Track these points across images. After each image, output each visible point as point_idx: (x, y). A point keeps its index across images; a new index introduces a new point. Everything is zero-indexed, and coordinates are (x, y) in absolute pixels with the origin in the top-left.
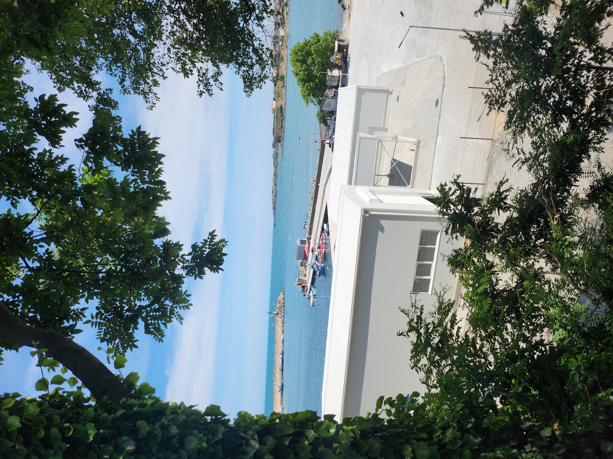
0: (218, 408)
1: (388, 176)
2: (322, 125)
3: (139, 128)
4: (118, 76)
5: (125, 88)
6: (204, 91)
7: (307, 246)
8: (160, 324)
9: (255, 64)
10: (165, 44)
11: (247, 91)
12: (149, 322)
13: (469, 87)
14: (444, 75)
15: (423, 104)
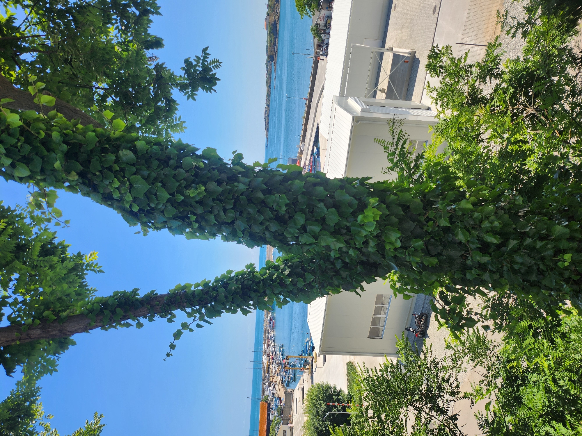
0: (215, 150)
1: (380, 90)
2: (316, 39)
15: (421, 12)
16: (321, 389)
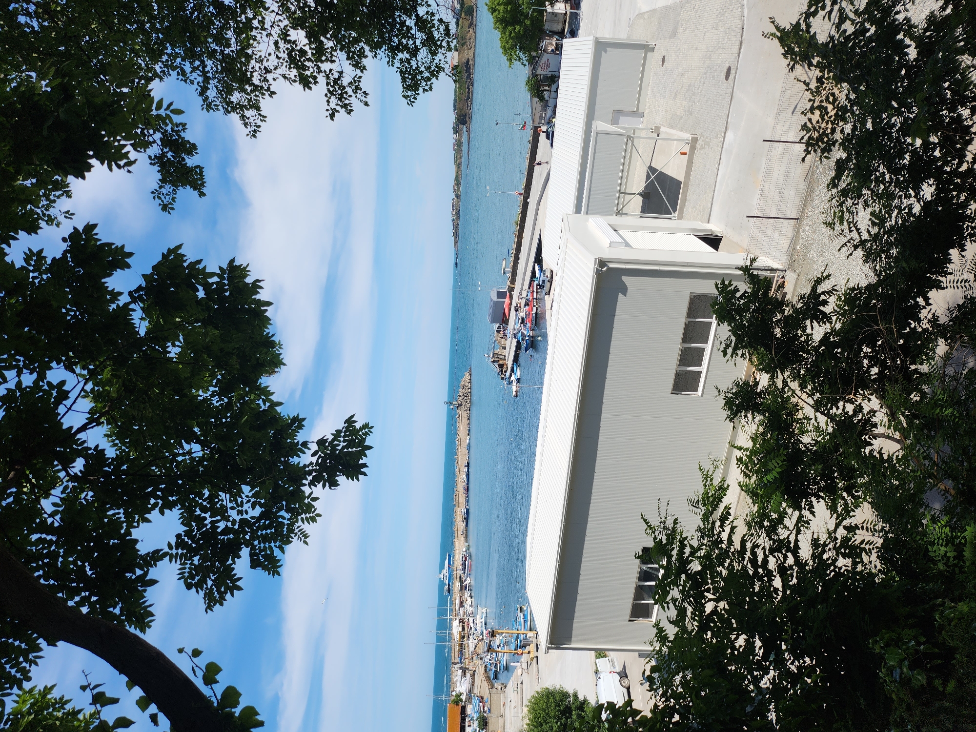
1: (641, 194)
2: (535, 99)
3: (232, 261)
4: (196, 82)
5: (209, 100)
6: (338, 108)
7: (507, 301)
8: (274, 548)
9: (420, 48)
10: (269, 35)
11: (408, 96)
14: (743, 25)
15: (705, 74)
16: (551, 699)
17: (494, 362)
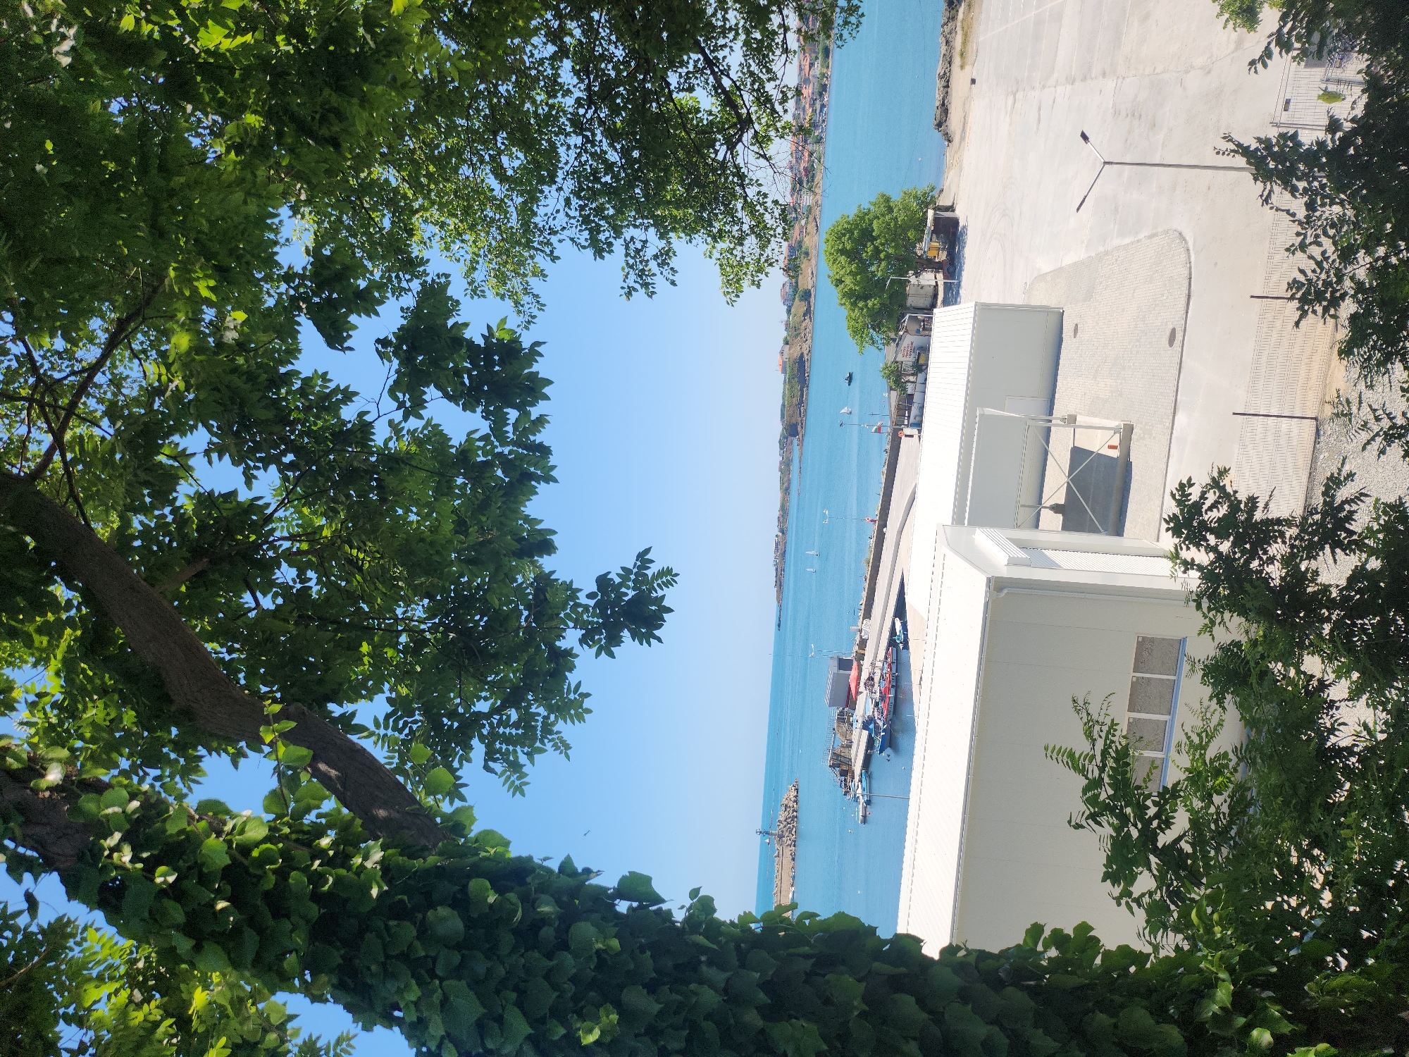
1: (1052, 508)
2: (894, 394)
4: (462, 259)
5: (476, 284)
6: (637, 286)
7: (854, 673)
8: (520, 754)
9: (747, 235)
10: (560, 189)
11: (729, 293)
12: (498, 746)
13: (1252, 297)
14: (1190, 274)
15: (1138, 341)
17: (833, 766)
